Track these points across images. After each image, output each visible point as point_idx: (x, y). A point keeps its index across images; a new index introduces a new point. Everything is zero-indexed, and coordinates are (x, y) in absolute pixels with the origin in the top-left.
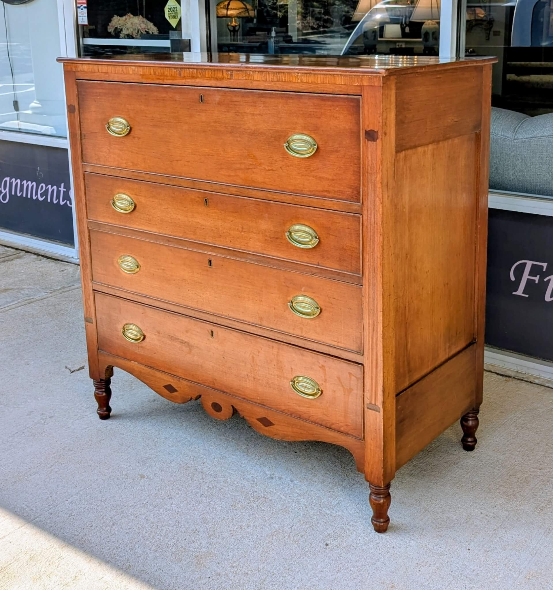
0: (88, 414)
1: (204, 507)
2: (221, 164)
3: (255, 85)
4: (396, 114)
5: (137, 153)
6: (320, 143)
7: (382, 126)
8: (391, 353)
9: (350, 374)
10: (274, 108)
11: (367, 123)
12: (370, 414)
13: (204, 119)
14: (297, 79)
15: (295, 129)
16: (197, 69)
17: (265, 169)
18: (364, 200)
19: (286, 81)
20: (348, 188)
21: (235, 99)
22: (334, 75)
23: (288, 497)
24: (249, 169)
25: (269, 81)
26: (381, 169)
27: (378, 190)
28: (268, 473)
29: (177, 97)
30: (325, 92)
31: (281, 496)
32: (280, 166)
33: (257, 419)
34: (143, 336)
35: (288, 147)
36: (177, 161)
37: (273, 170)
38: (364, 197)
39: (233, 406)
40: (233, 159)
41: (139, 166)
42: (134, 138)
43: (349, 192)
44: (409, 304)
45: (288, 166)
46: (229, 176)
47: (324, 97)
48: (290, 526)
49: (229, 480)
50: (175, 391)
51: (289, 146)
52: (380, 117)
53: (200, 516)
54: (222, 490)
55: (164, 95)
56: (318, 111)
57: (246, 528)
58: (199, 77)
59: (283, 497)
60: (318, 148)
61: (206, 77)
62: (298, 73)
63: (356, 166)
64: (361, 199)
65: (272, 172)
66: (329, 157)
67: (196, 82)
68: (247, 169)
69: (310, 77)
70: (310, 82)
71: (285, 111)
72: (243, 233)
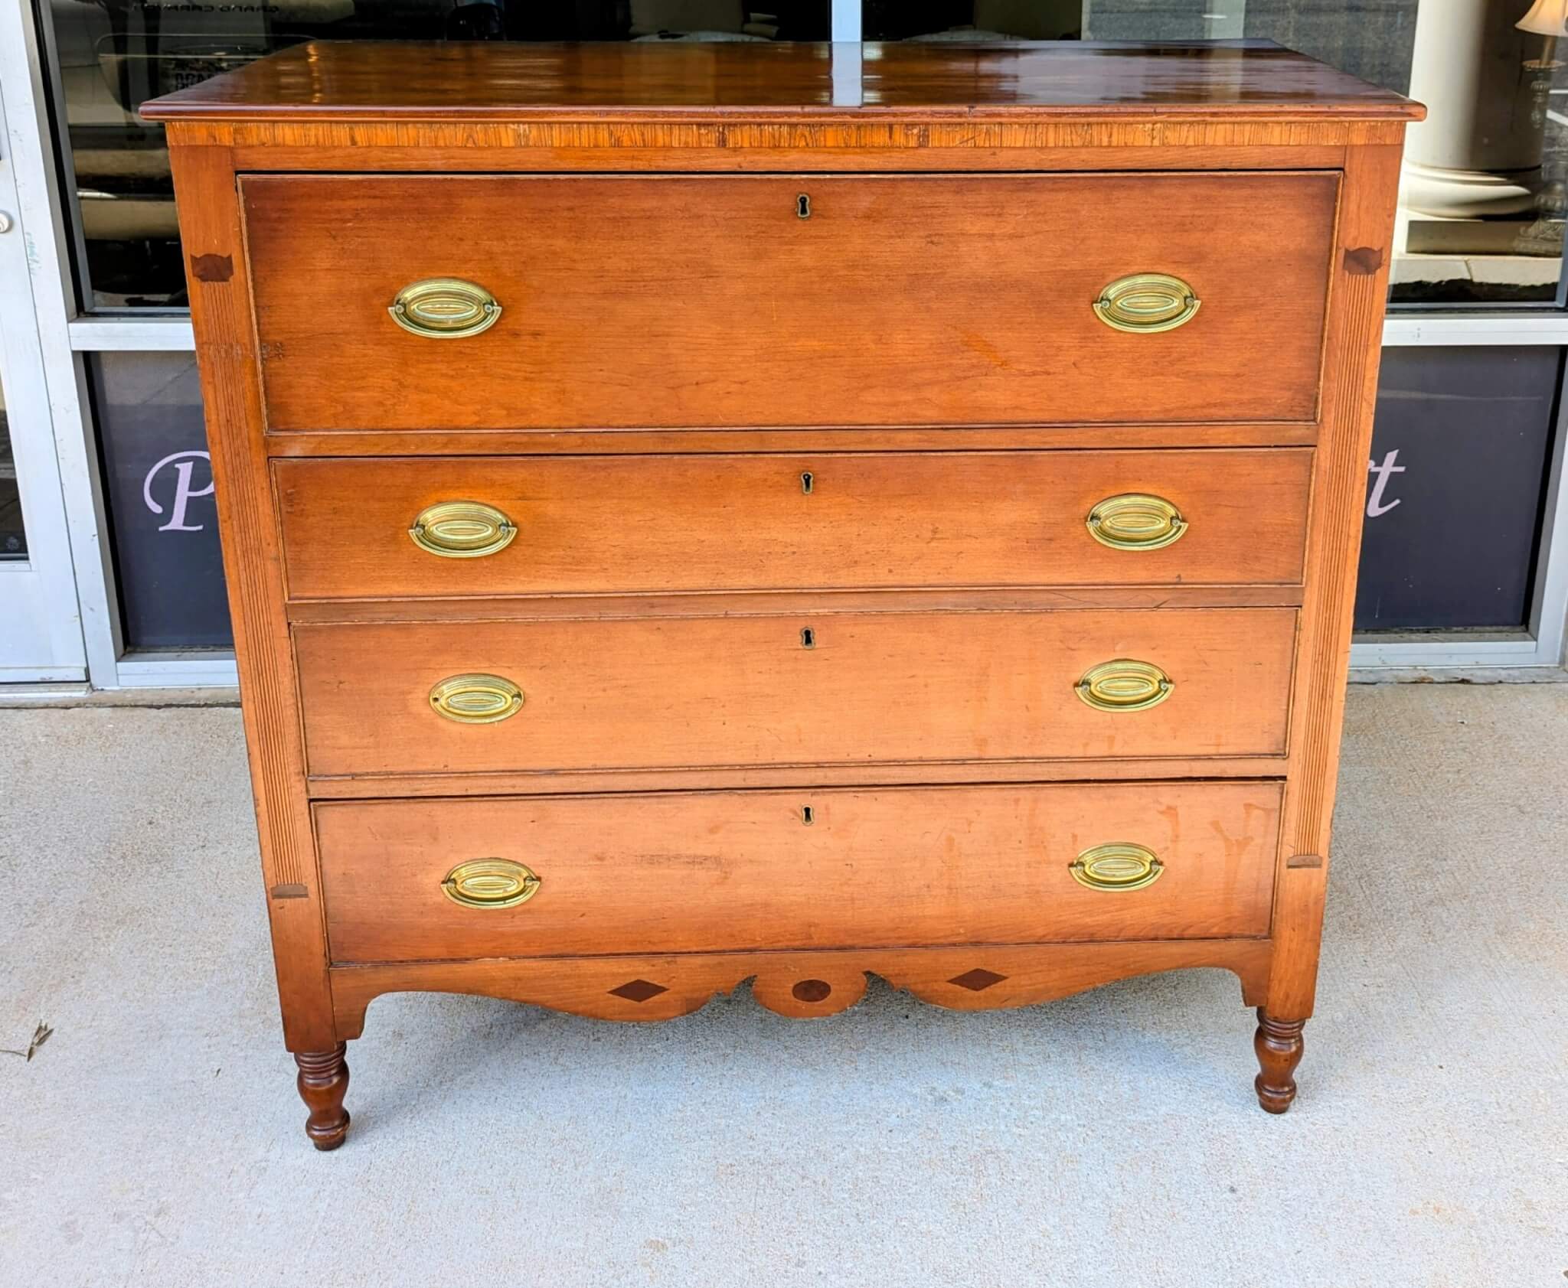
2: (868, 376)
3: (1004, 160)
5: (526, 379)
9: (1248, 806)
10: (1062, 215)
11: (1351, 232)
12: (1292, 878)
13: (808, 261)
14: (1150, 139)
15: (1128, 263)
17: (1022, 373)
18: (1326, 414)
19: (1114, 143)
21: (928, 200)
23: (1029, 1126)
24: (965, 378)
25: (1055, 147)
27: (1368, 384)
29: (707, 206)
30: (1234, 166)
31: (1015, 1131)
32: (1073, 360)
33: (951, 981)
35: (1106, 312)
36: (697, 384)
37: (1049, 374)
38: (1326, 407)
39: (867, 973)
40: (910, 359)
41: (533, 416)
42: (516, 335)
43: (1282, 398)
45: (1100, 358)
46: (895, 404)
50: (660, 990)
51: (1110, 308)
54: (883, 1183)
55: (651, 203)
56: (1207, 213)
57: (1047, 1242)
58: (795, 147)
59: (1023, 1132)
60: (1202, 305)
61: (825, 147)
62: (1154, 123)
63: (1308, 335)
64: (1319, 411)
65: (1044, 377)
66: (1231, 322)
67: (786, 163)
68: (959, 379)
69: (1191, 133)
70: (1191, 142)
71: (1100, 222)
72: (933, 544)
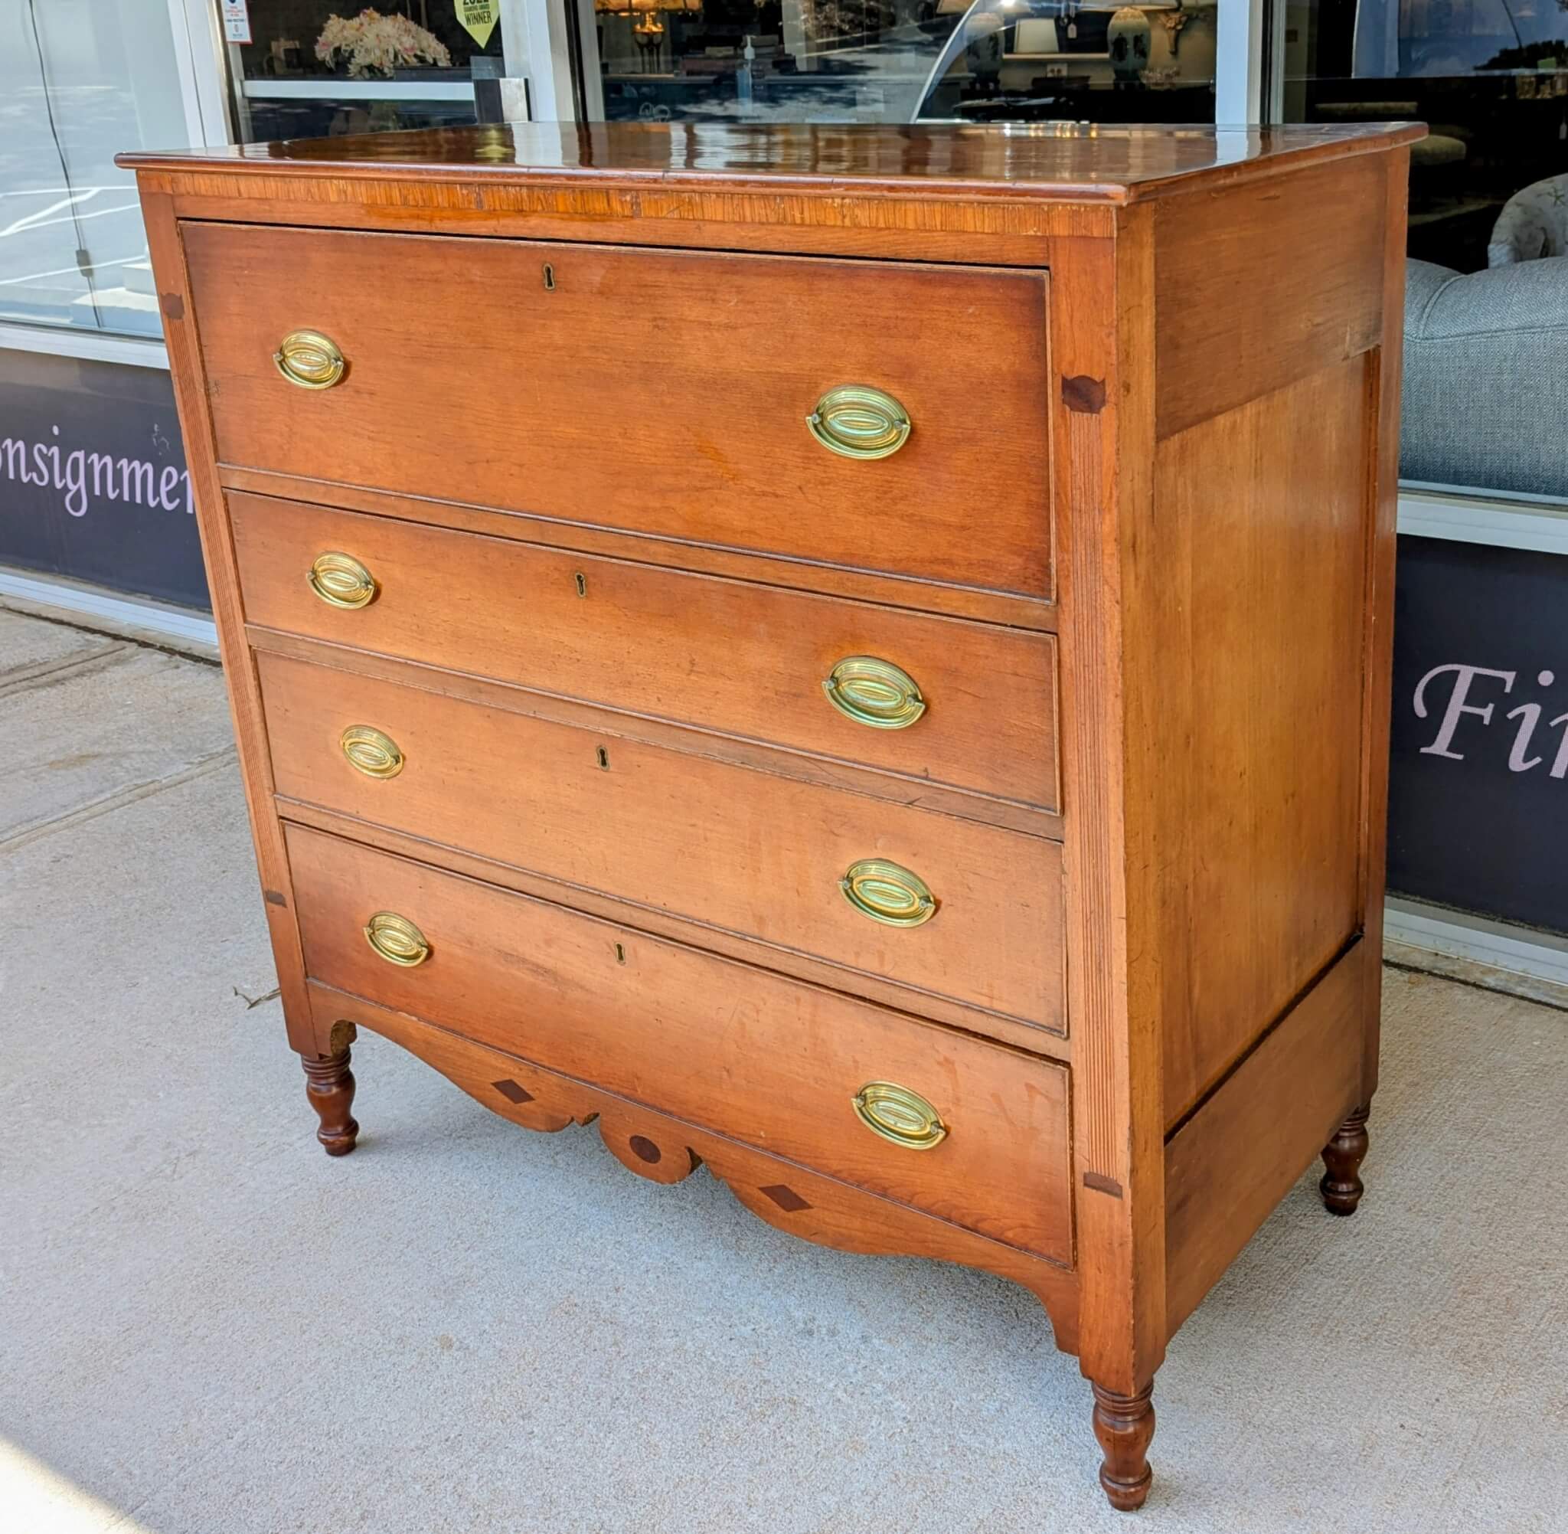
0: (294, 1138)
1: (623, 1442)
2: (618, 474)
3: (708, 236)
4: (1157, 322)
5: (369, 438)
6: (920, 415)
7: (1119, 364)
8: (1150, 1029)
9: (1030, 1087)
10: (770, 305)
11: (1068, 354)
12: (1092, 1201)
13: (559, 339)
14: (840, 217)
15: (838, 371)
16: (530, 187)
17: (752, 491)
18: (1062, 593)
19: (807, 221)
20: (1014, 553)
21: (649, 278)
22: (957, 203)
23: (857, 1395)
24: (703, 489)
25: (753, 222)
26: (1114, 499)
27: (1108, 561)
28: (797, 1314)
29: (476, 272)
30: (930, 257)
31: (839, 1394)
32: (798, 484)
33: (762, 1189)
34: (425, 951)
35: (820, 428)
36: (488, 462)
37: (777, 496)
38: (1062, 582)
39: (690, 1150)
40: (653, 460)
41: (378, 476)
42: (358, 391)
43: (1014, 565)
44: (1195, 878)
45: (823, 484)
46: (645, 510)
47: (930, 272)
48: (868, 1499)
49: (690, 1344)
50: (528, 1096)
51: (821, 423)
52: (1109, 335)
53: (610, 1476)
54: (671, 1381)
55: (436, 266)
56: (912, 316)
57: (744, 1510)
58: (535, 211)
59: (845, 1399)
60: (913, 431)
61: (557, 212)
62: (843, 198)
63: (1034, 487)
64: (1054, 587)
65: (774, 499)
66: (949, 458)
67: (530, 228)
68: (698, 489)
69: (881, 212)
70: (882, 225)
71: (806, 317)
72: (693, 677)
